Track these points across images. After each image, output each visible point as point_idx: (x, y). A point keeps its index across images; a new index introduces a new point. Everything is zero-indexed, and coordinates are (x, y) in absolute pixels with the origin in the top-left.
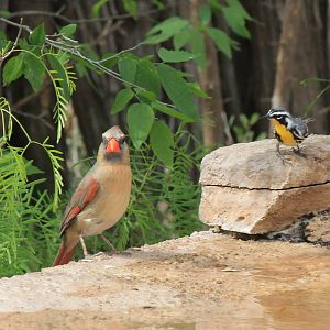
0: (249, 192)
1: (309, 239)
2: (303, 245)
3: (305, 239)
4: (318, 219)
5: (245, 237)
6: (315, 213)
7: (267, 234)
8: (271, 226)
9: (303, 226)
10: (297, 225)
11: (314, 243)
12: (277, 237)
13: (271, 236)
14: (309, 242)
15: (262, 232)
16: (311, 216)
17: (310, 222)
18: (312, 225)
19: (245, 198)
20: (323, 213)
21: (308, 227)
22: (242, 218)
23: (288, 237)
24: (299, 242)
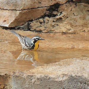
0: (8, 11)
1: (31, 29)
2: (29, 32)
3: (29, 30)
4: (34, 22)
5: (6, 28)
6: (33, 19)
7: (15, 27)
8: (16, 24)
9: (29, 24)
10: (26, 24)
11: (33, 31)
12: (19, 29)
13: (16, 28)
14: (31, 30)
15: (13, 26)
16: (32, 21)
17: (32, 23)
18: (32, 24)
19: (6, 13)
20: (36, 20)
21: (31, 25)
22: (5, 21)
23: (23, 28)
24: (27, 30)
